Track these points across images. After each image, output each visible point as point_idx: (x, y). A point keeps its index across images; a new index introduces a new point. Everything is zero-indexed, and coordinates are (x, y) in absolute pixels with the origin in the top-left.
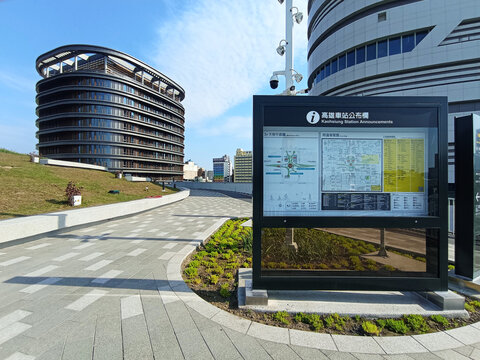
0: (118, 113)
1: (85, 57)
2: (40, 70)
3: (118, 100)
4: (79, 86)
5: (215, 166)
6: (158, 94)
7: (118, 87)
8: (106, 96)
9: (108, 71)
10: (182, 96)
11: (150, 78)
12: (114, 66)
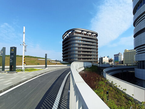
0: (77, 45)
1: (70, 32)
2: (63, 39)
3: (76, 41)
4: (69, 40)
5: (115, 57)
6: (88, 37)
7: (77, 38)
8: (74, 41)
9: (75, 34)
10: (97, 35)
11: (86, 32)
12: (76, 33)
